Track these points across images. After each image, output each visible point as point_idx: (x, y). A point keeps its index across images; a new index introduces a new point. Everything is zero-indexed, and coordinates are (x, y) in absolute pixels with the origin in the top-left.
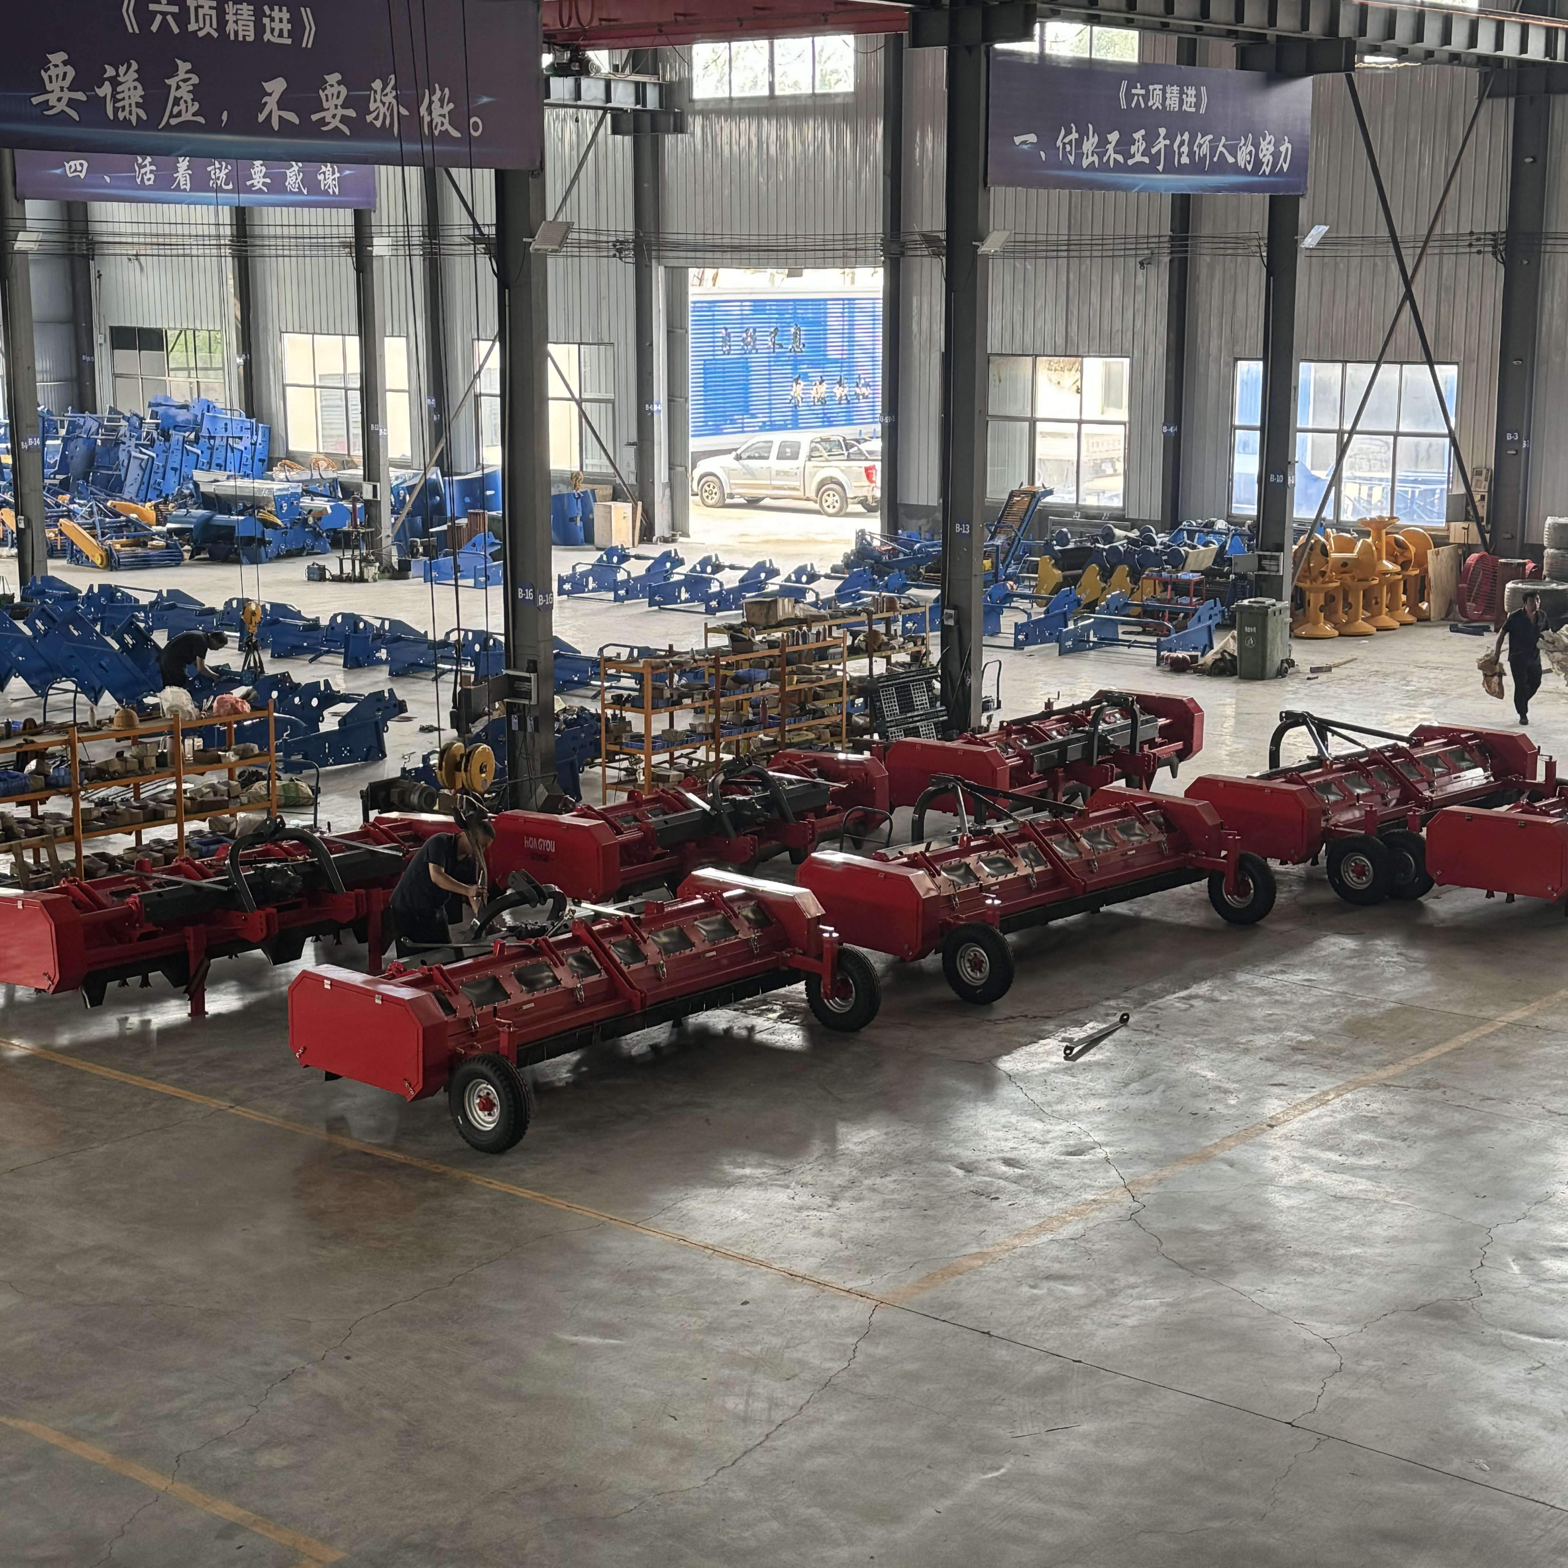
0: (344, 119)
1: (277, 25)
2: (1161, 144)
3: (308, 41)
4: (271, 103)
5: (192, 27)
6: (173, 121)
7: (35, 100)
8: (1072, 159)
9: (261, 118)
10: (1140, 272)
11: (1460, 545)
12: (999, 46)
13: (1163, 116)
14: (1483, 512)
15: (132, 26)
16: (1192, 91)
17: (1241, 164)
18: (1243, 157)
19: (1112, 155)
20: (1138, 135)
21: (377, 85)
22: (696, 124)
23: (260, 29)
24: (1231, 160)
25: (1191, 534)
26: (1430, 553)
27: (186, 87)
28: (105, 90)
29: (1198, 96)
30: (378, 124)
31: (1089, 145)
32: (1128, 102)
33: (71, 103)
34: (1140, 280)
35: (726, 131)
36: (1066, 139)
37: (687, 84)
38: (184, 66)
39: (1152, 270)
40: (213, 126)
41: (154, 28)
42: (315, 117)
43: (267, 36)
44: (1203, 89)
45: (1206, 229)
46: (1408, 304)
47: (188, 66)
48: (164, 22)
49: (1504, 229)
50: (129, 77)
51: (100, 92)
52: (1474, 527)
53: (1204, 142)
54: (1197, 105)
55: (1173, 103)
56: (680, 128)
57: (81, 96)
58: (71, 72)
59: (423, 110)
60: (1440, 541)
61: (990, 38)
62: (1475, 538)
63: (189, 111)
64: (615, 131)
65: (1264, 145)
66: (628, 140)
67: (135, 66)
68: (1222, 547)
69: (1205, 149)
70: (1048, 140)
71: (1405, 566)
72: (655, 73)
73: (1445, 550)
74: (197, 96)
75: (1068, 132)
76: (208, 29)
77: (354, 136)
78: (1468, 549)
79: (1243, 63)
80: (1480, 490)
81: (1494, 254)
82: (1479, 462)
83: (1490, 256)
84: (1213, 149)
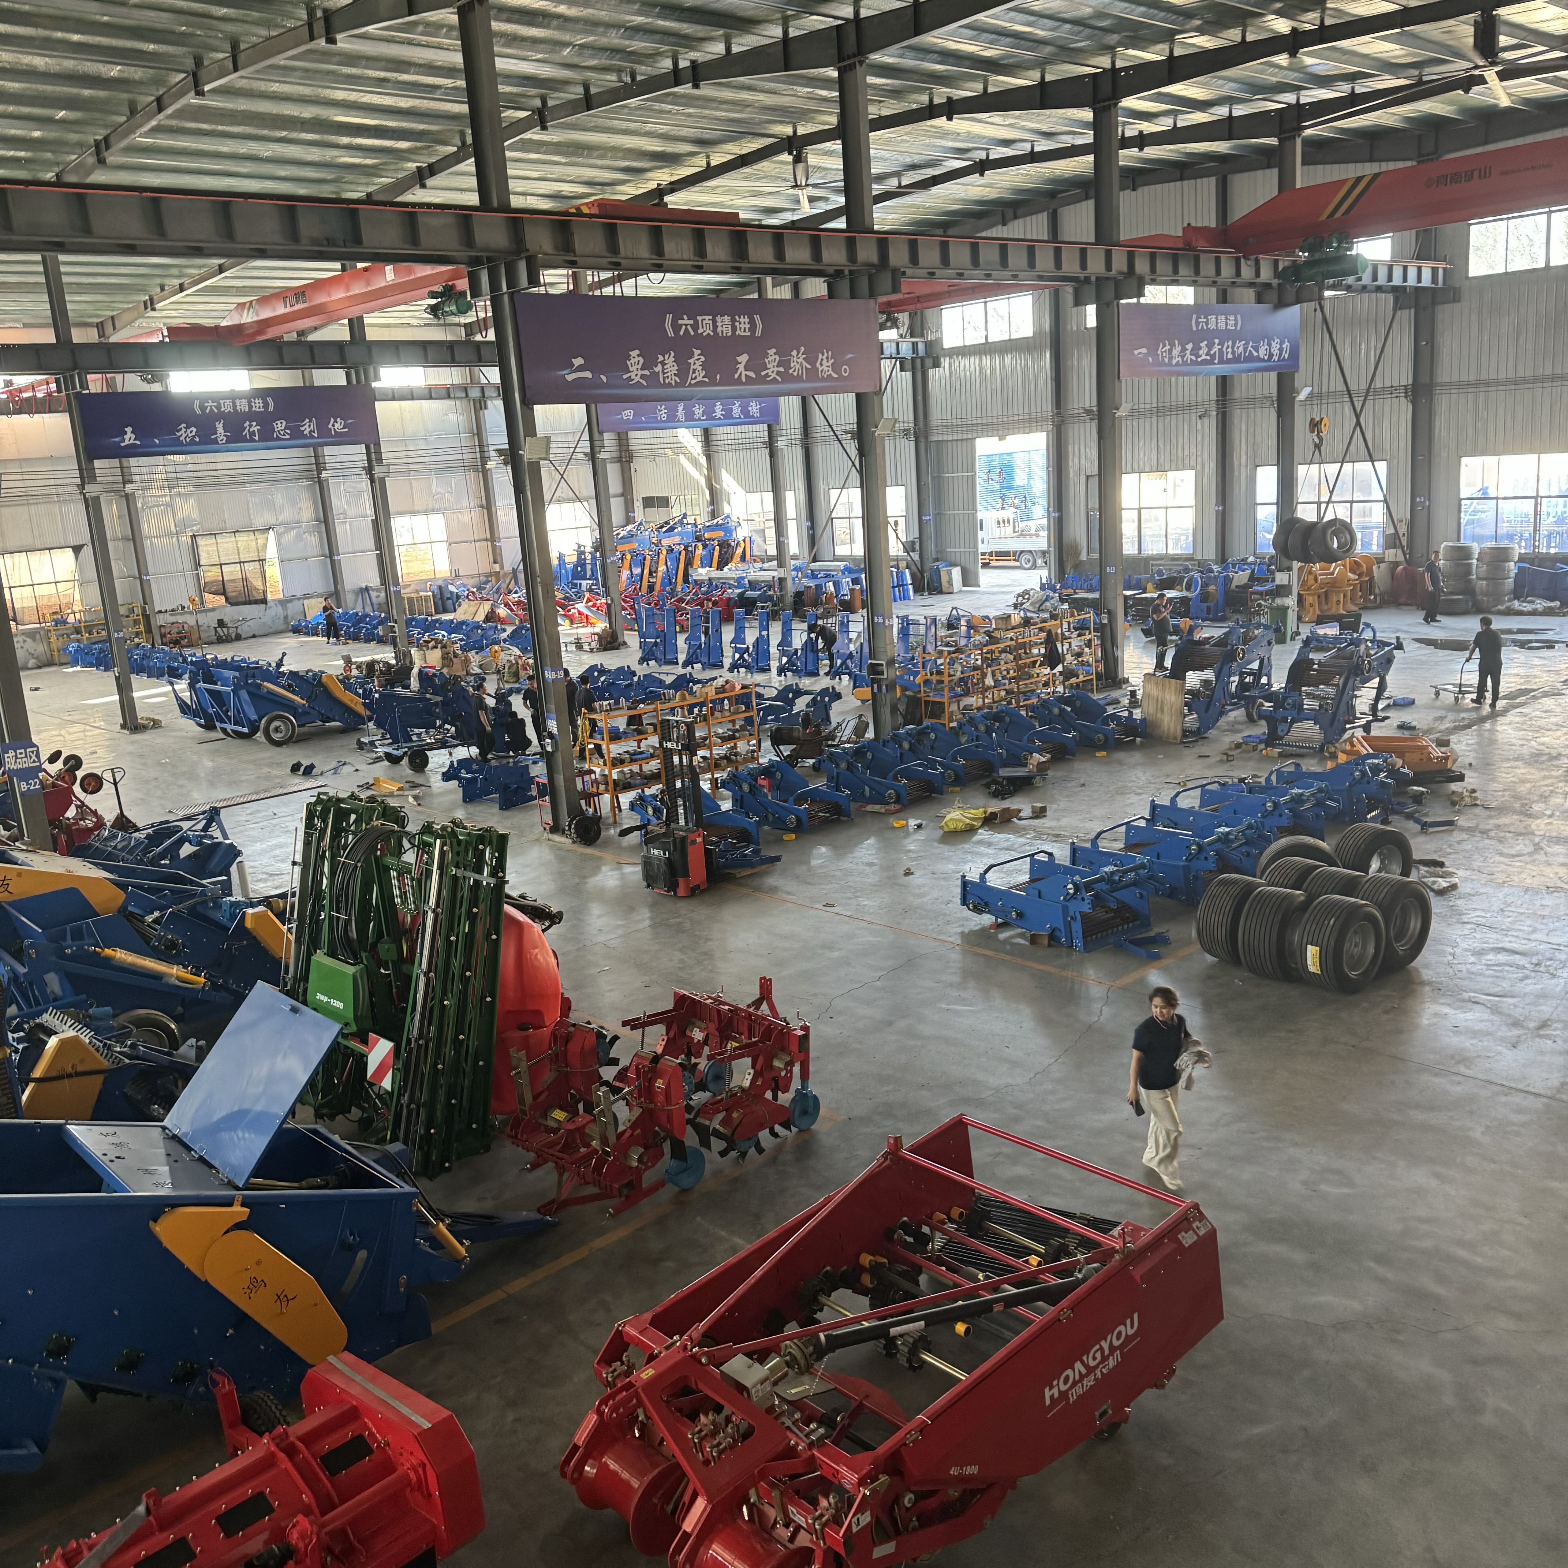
0: (778, 373)
1: (742, 326)
2: (1216, 348)
3: (758, 333)
4: (741, 367)
5: (700, 331)
6: (693, 382)
7: (625, 377)
8: (1166, 360)
9: (736, 376)
10: (1199, 422)
11: (1391, 562)
12: (1123, 301)
13: (1217, 333)
14: (1404, 543)
15: (671, 333)
16: (1232, 318)
17: (1262, 356)
18: (1262, 353)
19: (1189, 357)
20: (1203, 344)
21: (794, 353)
22: (945, 362)
23: (734, 329)
24: (1255, 354)
25: (1234, 566)
26: (1375, 567)
27: (698, 363)
28: (659, 368)
29: (1236, 320)
30: (795, 374)
31: (1176, 351)
32: (1197, 326)
33: (642, 376)
34: (1199, 427)
35: (962, 364)
36: (1163, 350)
37: (939, 341)
38: (697, 352)
39: (1206, 420)
40: (713, 383)
41: (682, 333)
42: (763, 373)
43: (738, 332)
44: (1239, 316)
45: (1237, 395)
46: (1358, 429)
47: (699, 352)
48: (686, 329)
49: (1410, 382)
50: (670, 360)
51: (656, 369)
52: (1399, 551)
53: (1240, 346)
54: (1236, 325)
55: (1221, 325)
56: (937, 364)
57: (647, 372)
58: (642, 360)
59: (818, 365)
60: (1380, 560)
61: (1119, 297)
62: (1401, 558)
63: (700, 376)
64: (902, 370)
65: (1274, 344)
66: (909, 374)
67: (673, 354)
68: (1253, 571)
69: (1241, 349)
70: (1153, 351)
71: (1360, 575)
72: (922, 336)
73: (1383, 565)
74: (704, 366)
75: (1164, 346)
76: (708, 331)
77: (783, 382)
78: (1396, 564)
79: (1259, 300)
80: (1403, 529)
81: (1406, 397)
82: (1401, 515)
83: (1403, 399)
84: (1245, 349)
